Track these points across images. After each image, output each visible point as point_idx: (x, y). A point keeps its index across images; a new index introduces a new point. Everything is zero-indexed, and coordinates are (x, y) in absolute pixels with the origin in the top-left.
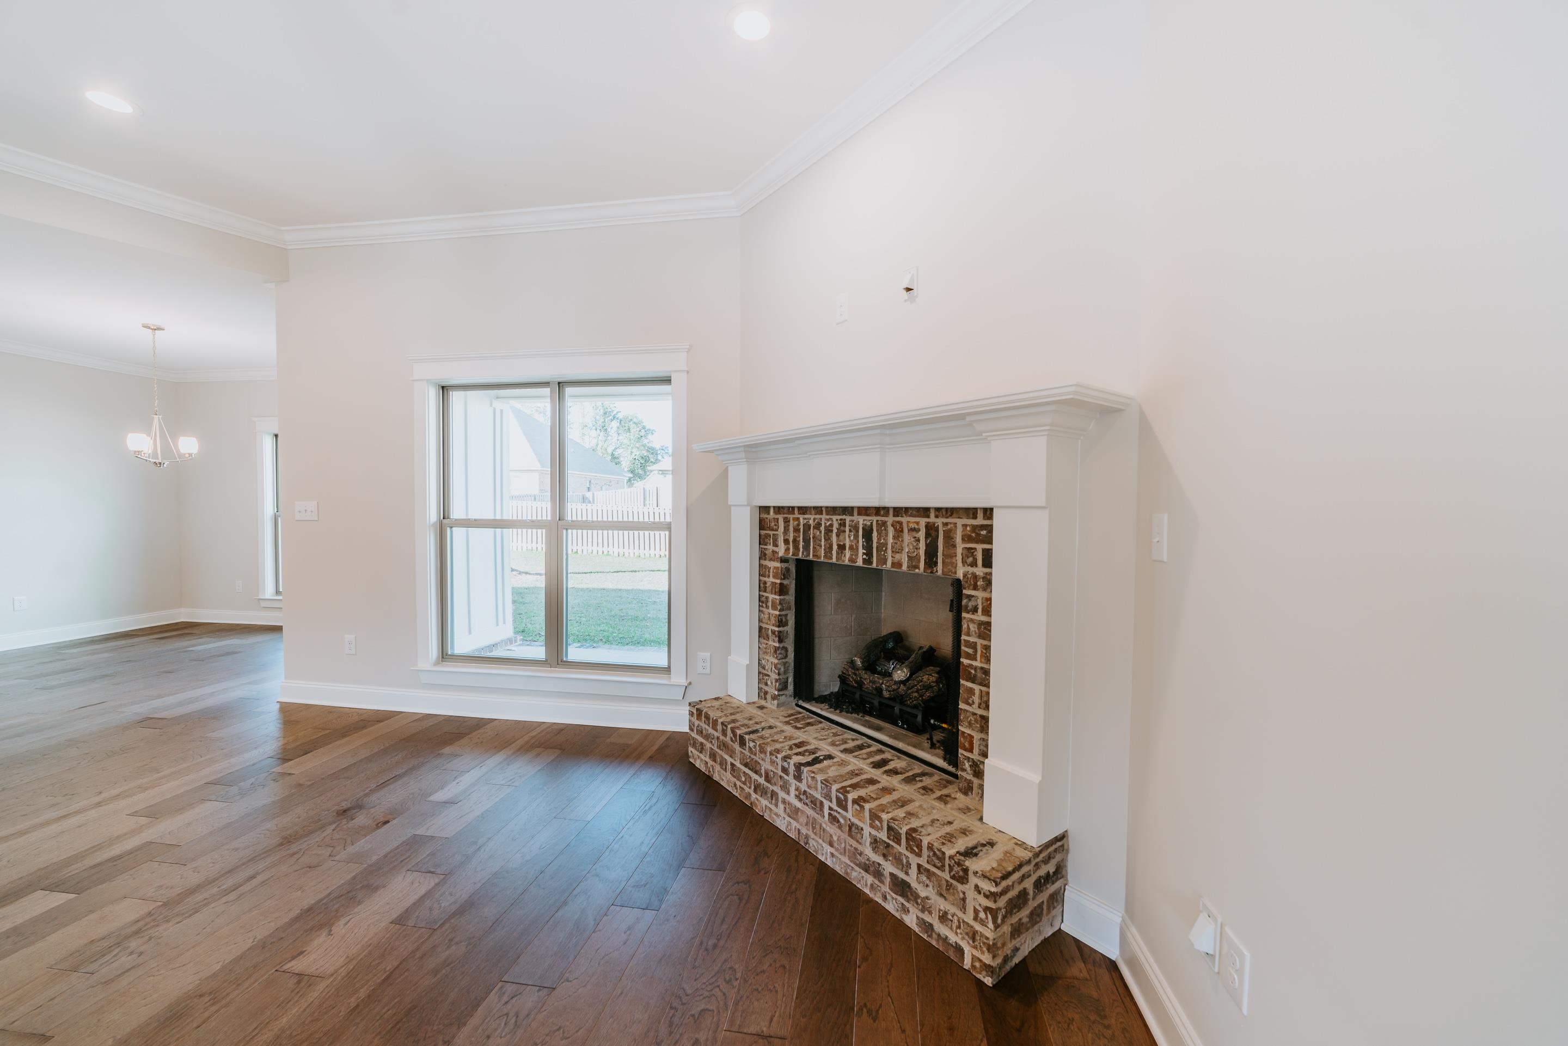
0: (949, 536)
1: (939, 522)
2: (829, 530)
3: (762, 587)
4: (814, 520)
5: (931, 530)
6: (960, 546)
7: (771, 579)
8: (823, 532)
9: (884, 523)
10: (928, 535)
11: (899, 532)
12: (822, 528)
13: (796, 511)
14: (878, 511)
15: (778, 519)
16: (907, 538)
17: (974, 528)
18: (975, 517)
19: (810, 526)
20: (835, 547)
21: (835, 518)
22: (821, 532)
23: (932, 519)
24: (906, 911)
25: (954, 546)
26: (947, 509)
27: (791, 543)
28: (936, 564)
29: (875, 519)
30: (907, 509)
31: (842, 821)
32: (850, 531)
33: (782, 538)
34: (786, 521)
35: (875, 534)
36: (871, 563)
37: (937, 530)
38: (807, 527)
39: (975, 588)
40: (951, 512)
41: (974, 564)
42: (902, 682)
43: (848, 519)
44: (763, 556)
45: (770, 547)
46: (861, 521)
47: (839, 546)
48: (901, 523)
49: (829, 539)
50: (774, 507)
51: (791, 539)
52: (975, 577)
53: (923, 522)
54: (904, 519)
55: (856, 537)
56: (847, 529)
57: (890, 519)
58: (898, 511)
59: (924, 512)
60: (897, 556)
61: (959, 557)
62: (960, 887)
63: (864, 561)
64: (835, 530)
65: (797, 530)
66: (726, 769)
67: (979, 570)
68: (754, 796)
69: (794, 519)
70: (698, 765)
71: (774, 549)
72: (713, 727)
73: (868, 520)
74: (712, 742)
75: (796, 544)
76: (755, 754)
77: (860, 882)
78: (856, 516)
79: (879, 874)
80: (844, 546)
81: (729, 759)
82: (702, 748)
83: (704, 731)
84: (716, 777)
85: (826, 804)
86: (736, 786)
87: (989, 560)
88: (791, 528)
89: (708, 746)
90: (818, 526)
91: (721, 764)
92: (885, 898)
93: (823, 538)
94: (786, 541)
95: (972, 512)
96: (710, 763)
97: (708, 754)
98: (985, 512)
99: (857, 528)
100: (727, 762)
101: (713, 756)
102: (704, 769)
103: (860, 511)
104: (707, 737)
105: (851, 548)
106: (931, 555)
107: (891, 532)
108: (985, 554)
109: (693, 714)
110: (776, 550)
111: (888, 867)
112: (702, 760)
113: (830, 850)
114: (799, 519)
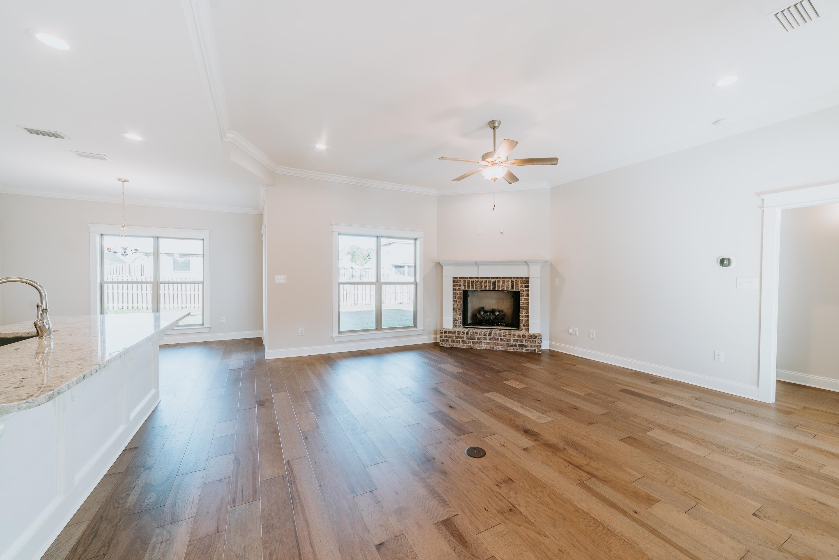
0: (517, 283)
1: (514, 280)
2: (481, 283)
3: (454, 298)
4: (476, 280)
5: (512, 282)
6: (519, 285)
7: (458, 296)
8: (479, 283)
9: (499, 281)
10: (511, 283)
11: (504, 282)
12: (479, 282)
13: (469, 278)
14: (497, 278)
15: (461, 281)
16: (506, 283)
17: (523, 281)
18: (523, 279)
19: (474, 282)
20: (483, 286)
21: (483, 280)
22: (478, 283)
23: (513, 279)
24: (522, 349)
25: (518, 285)
26: (516, 278)
27: (466, 286)
28: (514, 288)
29: (496, 280)
30: (506, 278)
31: (504, 340)
32: (488, 282)
33: (463, 285)
34: (465, 281)
35: (496, 283)
36: (495, 289)
37: (514, 282)
38: (473, 282)
39: (523, 292)
41: (523, 288)
42: (498, 315)
43: (488, 280)
44: (454, 290)
45: (458, 288)
46: (492, 280)
47: (485, 286)
48: (504, 281)
50: (459, 277)
51: (467, 285)
52: (523, 290)
53: (510, 280)
54: (505, 280)
55: (491, 284)
56: (487, 282)
57: (501, 280)
58: (503, 278)
59: (511, 278)
60: (503, 287)
61: (519, 287)
62: (535, 340)
63: (493, 289)
64: (483, 283)
65: (469, 283)
66: (459, 343)
67: (524, 289)
68: (472, 345)
69: (468, 280)
70: (445, 346)
71: (459, 288)
72: (453, 334)
73: (494, 280)
74: (452, 338)
75: (468, 286)
76: (473, 335)
77: (510, 349)
78: (490, 279)
79: (515, 346)
80: (486, 286)
81: (461, 340)
82: (447, 341)
83: (448, 336)
84: (455, 346)
85: (499, 338)
86: (464, 345)
87: (527, 287)
88: (467, 282)
89: (450, 339)
90: (477, 282)
91: (457, 342)
92: (517, 350)
93: (479, 285)
94: (465, 286)
95: (522, 278)
96: (451, 344)
97: (450, 341)
98: (526, 278)
99: (490, 282)
100: (460, 341)
101: (453, 341)
102: (448, 346)
103: (492, 278)
104: (450, 337)
105: (489, 286)
106: (512, 287)
107: (501, 282)
108: (525, 286)
109: (442, 333)
110: (460, 288)
111: (518, 344)
112: (447, 344)
113: (501, 347)
114: (470, 280)
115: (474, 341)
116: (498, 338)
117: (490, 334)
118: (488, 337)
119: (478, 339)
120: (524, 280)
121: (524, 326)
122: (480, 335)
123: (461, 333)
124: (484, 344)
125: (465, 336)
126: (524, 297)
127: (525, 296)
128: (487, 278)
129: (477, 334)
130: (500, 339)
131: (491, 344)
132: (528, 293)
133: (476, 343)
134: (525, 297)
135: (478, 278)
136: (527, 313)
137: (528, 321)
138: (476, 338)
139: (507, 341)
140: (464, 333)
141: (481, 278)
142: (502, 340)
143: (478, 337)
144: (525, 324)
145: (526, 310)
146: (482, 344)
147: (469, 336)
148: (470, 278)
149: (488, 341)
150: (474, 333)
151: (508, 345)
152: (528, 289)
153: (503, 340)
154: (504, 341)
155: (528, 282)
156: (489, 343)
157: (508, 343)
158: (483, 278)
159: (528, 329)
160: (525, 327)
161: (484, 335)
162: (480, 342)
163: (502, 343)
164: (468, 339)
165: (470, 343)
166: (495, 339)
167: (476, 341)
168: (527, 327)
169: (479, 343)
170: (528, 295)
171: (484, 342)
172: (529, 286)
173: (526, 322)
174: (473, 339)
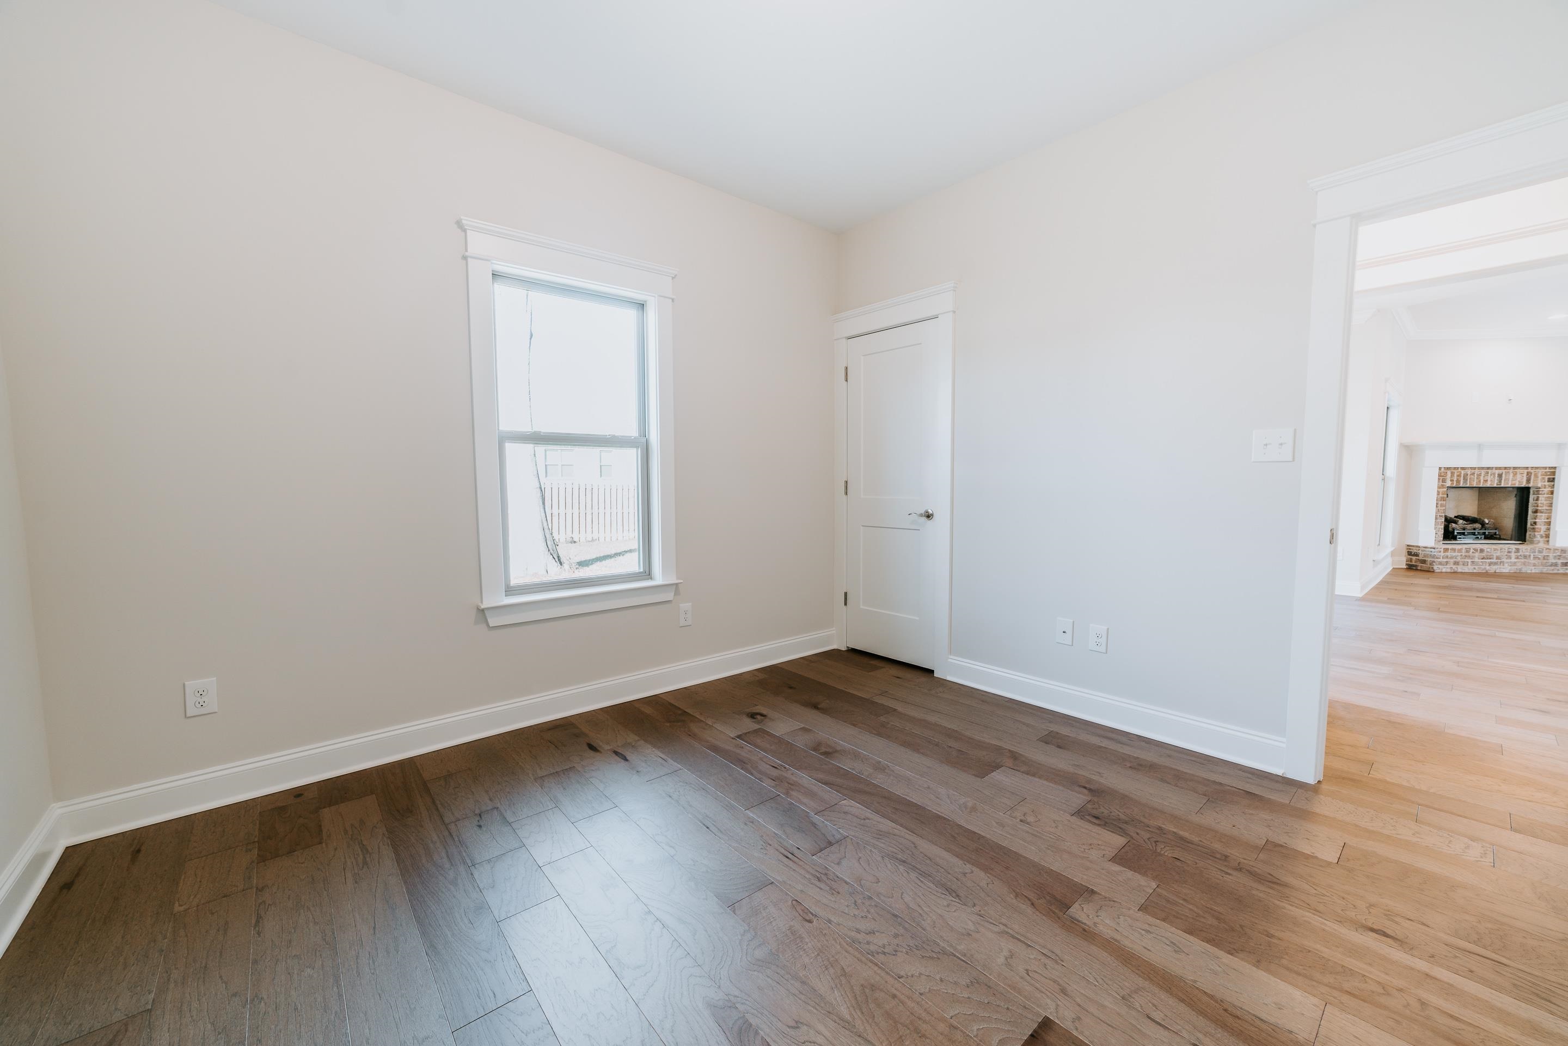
0: (1536, 476)
1: (1532, 471)
2: (1479, 475)
4: (1471, 472)
5: (1529, 474)
6: (1540, 477)
9: (1509, 472)
10: (1527, 475)
11: (1515, 474)
12: (1475, 475)
14: (1505, 468)
15: (1446, 473)
16: (1518, 476)
17: (1546, 472)
19: (1467, 475)
20: (1482, 481)
21: (1482, 471)
23: (1529, 470)
25: (1538, 477)
26: (1536, 467)
27: (1455, 481)
28: (1530, 483)
29: (1504, 471)
30: (1519, 468)
31: (1540, 557)
32: (1491, 475)
33: (1449, 479)
34: (1452, 474)
35: (1504, 475)
36: (1500, 485)
37: (1531, 473)
38: (1466, 475)
39: (1545, 488)
40: (1537, 468)
41: (1544, 482)
43: (1490, 471)
46: (1497, 472)
47: (1484, 480)
48: (1516, 472)
49: (1479, 478)
51: (1455, 479)
52: (1545, 485)
53: (1526, 471)
55: (1494, 477)
56: (1489, 474)
57: (1511, 471)
58: (1515, 468)
59: (1527, 468)
60: (1514, 482)
61: (1539, 481)
63: (1497, 484)
64: (1483, 475)
65: (1459, 476)
66: (1468, 565)
67: (1547, 483)
68: (1488, 568)
69: (1458, 472)
70: (1444, 570)
71: (1443, 484)
72: (1458, 552)
73: (1500, 471)
74: (1456, 558)
75: (1458, 481)
76: (1491, 553)
77: (1547, 571)
78: (1494, 471)
79: (1556, 565)
80: (1487, 481)
81: (1470, 561)
82: (1447, 563)
83: (1450, 556)
84: (1460, 570)
85: (1532, 554)
86: (1475, 568)
87: (1552, 480)
88: (1455, 475)
89: (1452, 561)
90: (1473, 474)
91: (1463, 564)
92: (1558, 570)
93: (1476, 479)
94: (1452, 481)
95: (1545, 468)
96: (1454, 567)
97: (1452, 563)
98: (1550, 468)
99: (1494, 474)
100: (1468, 562)
101: (1456, 563)
102: (1449, 570)
103: (1497, 468)
104: (1452, 558)
105: (1491, 481)
106: (1528, 481)
107: (1511, 475)
108: (1549, 479)
109: (1440, 552)
110: (1445, 484)
111: (1559, 562)
112: (1447, 568)
113: (1533, 568)
114: (1461, 472)
115: (1492, 560)
116: (1530, 555)
117: (1518, 550)
118: (1513, 555)
119: (1498, 558)
120: (1547, 470)
121: (1542, 537)
122: (1501, 552)
123: (1472, 550)
124: (1507, 564)
125: (1477, 554)
126: (1545, 496)
127: (1547, 494)
128: (1488, 468)
129: (1498, 550)
130: (1532, 557)
131: (1518, 564)
132: (1552, 489)
133: (1496, 564)
134: (1548, 496)
135: (1475, 468)
136: (1548, 519)
137: (1549, 529)
138: (1495, 557)
139: (1544, 559)
140: (1476, 550)
141: (1479, 468)
142: (1535, 558)
143: (1497, 555)
144: (1544, 535)
145: (1546, 514)
146: (1503, 565)
147: (1484, 554)
148: (1463, 468)
149: (1513, 560)
150: (1493, 550)
151: (1543, 565)
152: (1552, 483)
153: (1538, 557)
154: (1539, 559)
155: (1554, 473)
156: (1515, 563)
157: (1545, 561)
158: (1483, 468)
159: (1548, 541)
160: (1543, 539)
161: (1509, 552)
162: (1501, 562)
163: (1536, 561)
164: (1482, 559)
165: (1484, 565)
166: (1525, 557)
167: (1494, 560)
168: (1547, 539)
169: (1499, 563)
170: (1552, 493)
171: (1508, 562)
172: (1554, 479)
173: (1545, 532)
174: (1490, 559)
